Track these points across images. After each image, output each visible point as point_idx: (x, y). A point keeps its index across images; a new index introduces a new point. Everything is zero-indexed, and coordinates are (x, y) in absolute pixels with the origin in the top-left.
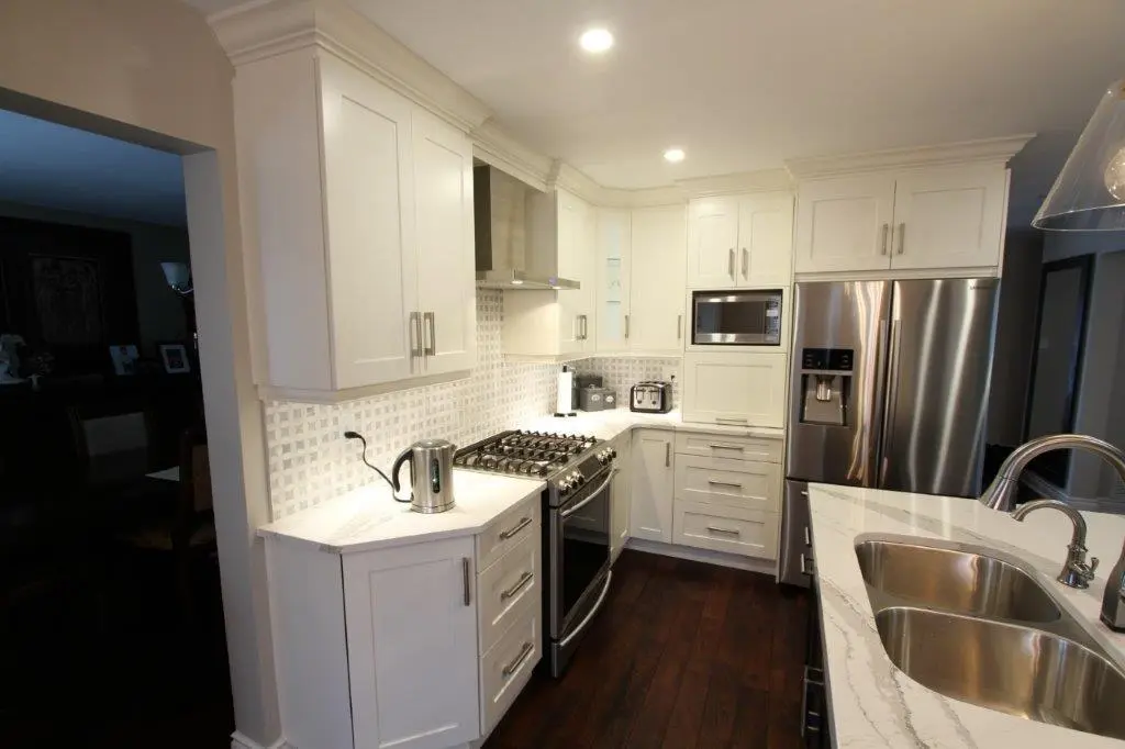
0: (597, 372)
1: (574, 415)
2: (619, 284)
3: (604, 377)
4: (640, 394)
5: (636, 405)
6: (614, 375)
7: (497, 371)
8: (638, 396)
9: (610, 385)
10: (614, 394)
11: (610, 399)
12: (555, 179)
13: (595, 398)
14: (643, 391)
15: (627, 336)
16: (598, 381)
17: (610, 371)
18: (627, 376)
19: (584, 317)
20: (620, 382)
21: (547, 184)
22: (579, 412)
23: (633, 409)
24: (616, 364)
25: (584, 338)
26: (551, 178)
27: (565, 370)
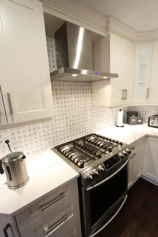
0: (136, 110)
1: (123, 126)
2: (145, 76)
3: (139, 112)
4: (153, 120)
5: (151, 124)
6: (143, 111)
7: (88, 112)
8: (151, 121)
9: (142, 115)
10: (142, 119)
11: (140, 121)
12: (109, 28)
13: (134, 120)
14: (154, 119)
15: (147, 97)
16: (136, 114)
17: (142, 110)
18: (148, 112)
19: (125, 90)
20: (146, 114)
21: (106, 32)
22: (126, 126)
23: (149, 126)
24: (145, 108)
25: (125, 99)
26: (107, 29)
27: (120, 110)
